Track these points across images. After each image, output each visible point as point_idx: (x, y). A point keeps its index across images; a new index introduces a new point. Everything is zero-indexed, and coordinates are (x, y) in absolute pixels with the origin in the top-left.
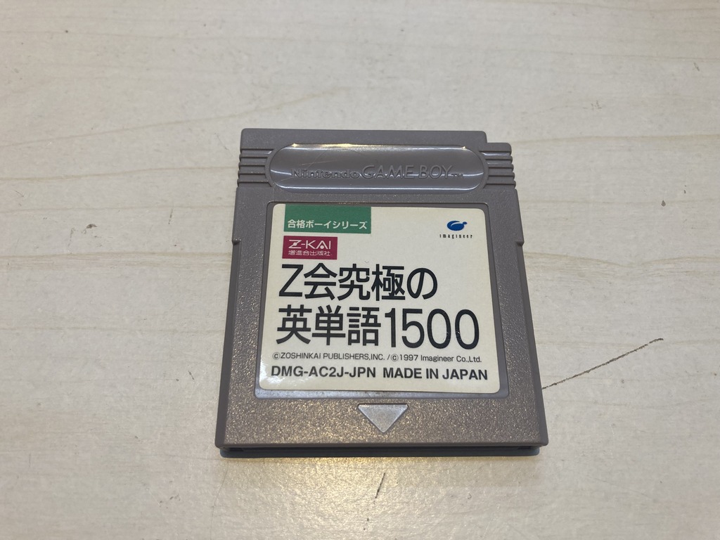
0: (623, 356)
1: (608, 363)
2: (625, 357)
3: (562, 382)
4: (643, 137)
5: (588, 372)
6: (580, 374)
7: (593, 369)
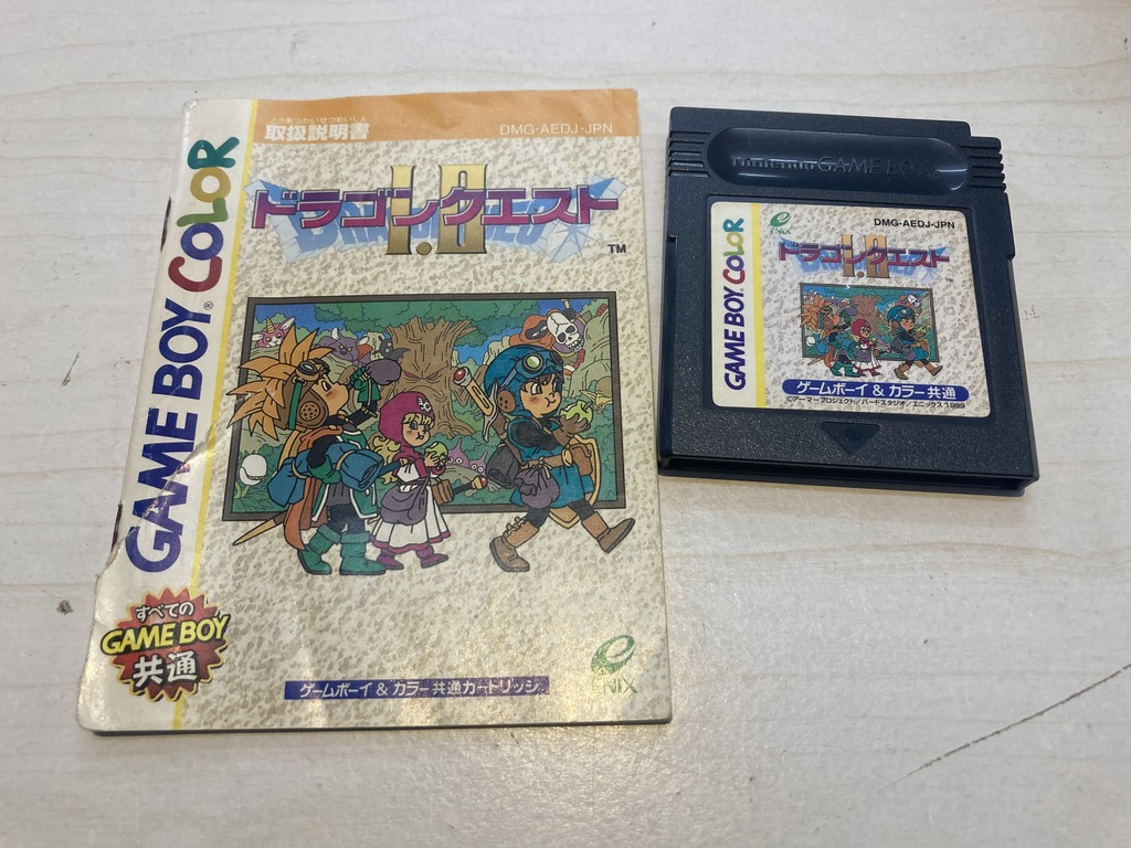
0: (1088, 689)
1: (1068, 700)
2: (1090, 691)
3: (1006, 729)
4: (1100, 359)
5: (1041, 713)
6: (1031, 718)
7: (1049, 709)
